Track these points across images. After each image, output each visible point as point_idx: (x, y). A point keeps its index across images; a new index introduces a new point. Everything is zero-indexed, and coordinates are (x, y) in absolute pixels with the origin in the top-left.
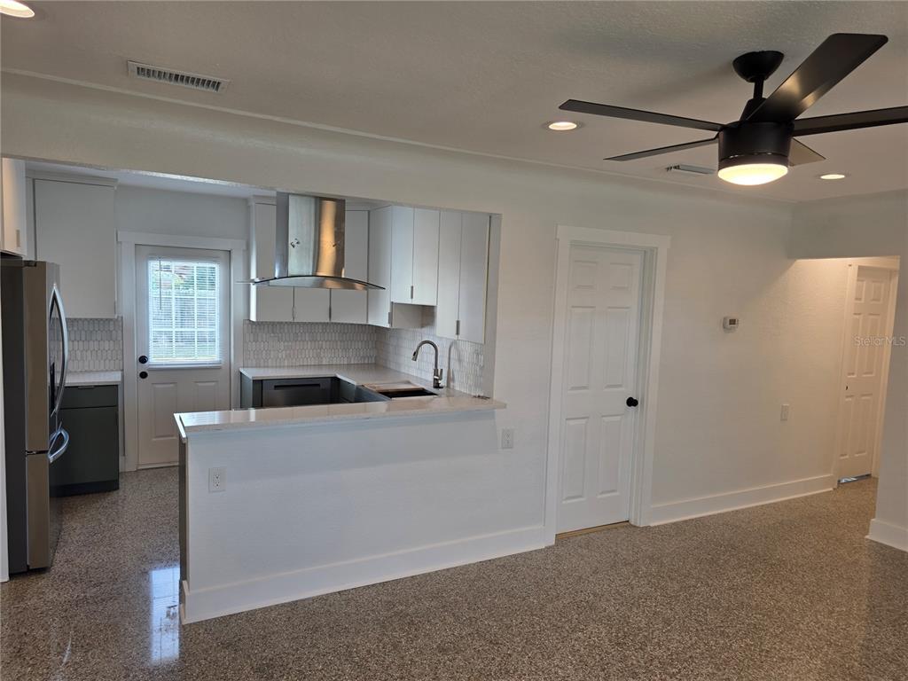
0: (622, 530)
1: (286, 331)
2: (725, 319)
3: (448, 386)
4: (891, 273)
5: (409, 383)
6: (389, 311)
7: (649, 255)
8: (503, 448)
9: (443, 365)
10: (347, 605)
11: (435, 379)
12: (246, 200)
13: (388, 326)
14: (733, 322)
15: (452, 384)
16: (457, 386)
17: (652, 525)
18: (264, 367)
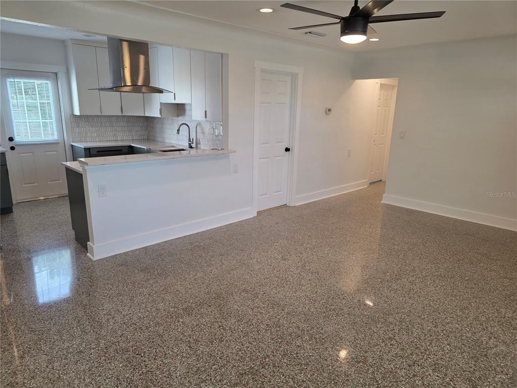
0: (284, 208)
1: (95, 120)
2: (326, 109)
3: (197, 147)
4: (393, 87)
5: (173, 147)
6: (160, 108)
7: (294, 77)
8: (234, 173)
9: (193, 136)
10: (171, 245)
11: (189, 144)
12: (63, 42)
13: (159, 116)
14: (329, 110)
15: (199, 146)
16: (202, 147)
17: (296, 205)
18: (85, 142)
